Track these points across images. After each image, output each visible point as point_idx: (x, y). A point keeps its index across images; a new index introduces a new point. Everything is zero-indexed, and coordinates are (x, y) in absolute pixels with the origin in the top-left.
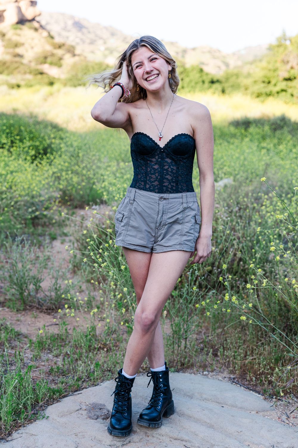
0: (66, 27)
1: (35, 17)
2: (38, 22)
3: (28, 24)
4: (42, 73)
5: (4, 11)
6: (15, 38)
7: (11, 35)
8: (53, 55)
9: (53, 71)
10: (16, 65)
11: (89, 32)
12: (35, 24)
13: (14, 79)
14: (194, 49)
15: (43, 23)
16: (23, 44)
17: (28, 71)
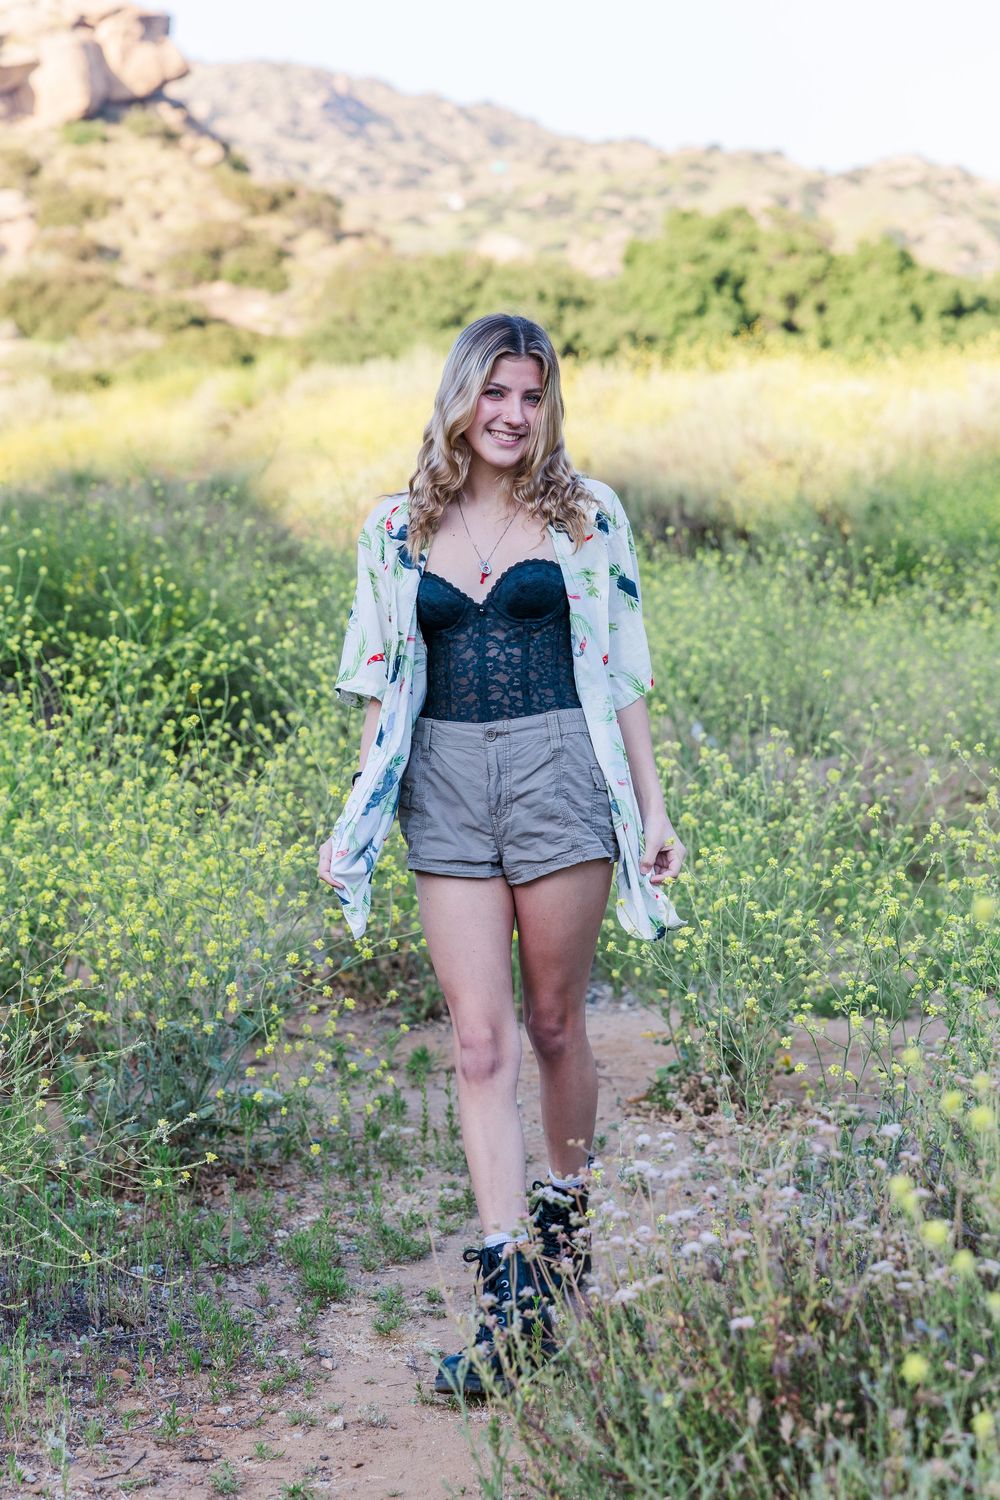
0: (295, 123)
1: (165, 82)
2: (178, 105)
3: (134, 116)
4: (199, 322)
5: (33, 66)
6: (82, 180)
7: (62, 166)
8: (246, 240)
9: (252, 310)
10: (89, 295)
11: (398, 138)
12: (169, 117)
13: (77, 357)
14: (855, 178)
15: (200, 110)
16: (119, 203)
17: (141, 315)
